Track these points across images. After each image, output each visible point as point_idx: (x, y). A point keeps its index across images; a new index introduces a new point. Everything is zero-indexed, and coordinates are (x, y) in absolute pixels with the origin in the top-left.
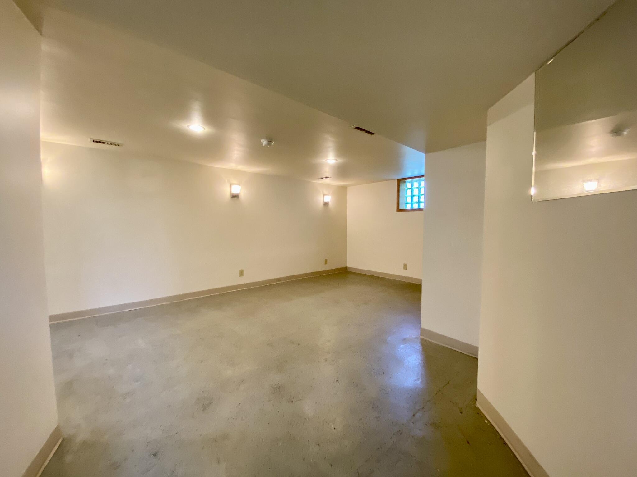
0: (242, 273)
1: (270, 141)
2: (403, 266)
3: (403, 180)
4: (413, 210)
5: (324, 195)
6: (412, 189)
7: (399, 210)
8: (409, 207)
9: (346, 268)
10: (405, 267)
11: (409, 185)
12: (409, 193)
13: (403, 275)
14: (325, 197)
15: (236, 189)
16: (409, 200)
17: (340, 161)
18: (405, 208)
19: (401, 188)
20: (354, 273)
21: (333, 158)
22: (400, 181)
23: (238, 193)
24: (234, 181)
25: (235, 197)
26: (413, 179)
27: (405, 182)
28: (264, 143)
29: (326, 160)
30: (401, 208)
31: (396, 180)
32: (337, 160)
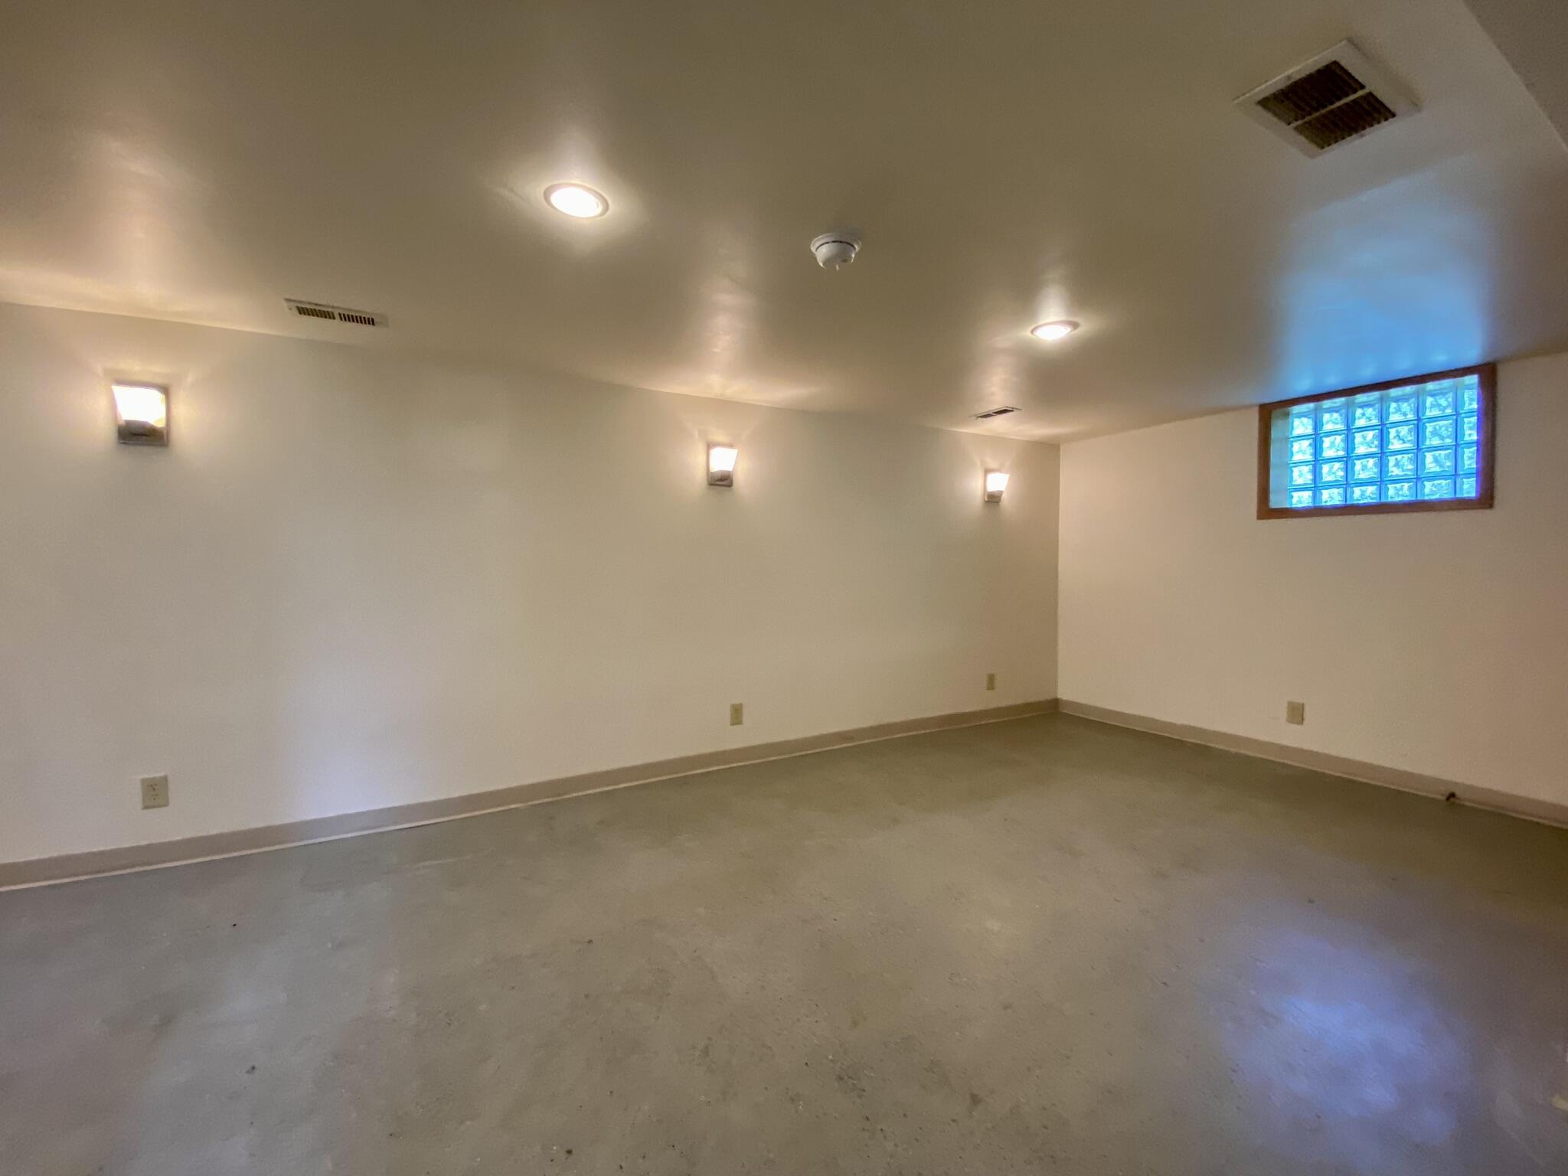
0: (737, 714)
1: (844, 243)
2: (1283, 713)
3: (1283, 407)
4: (1317, 511)
5: (987, 471)
6: (1316, 439)
7: (1266, 511)
8: (1302, 499)
9: (1055, 703)
10: (1296, 713)
11: (1301, 425)
12: (1301, 451)
13: (1285, 742)
14: (991, 477)
15: (723, 460)
16: (1302, 475)
17: (1089, 326)
18: (1288, 506)
19: (1275, 434)
20: (1088, 723)
21: (1063, 318)
22: (1271, 413)
23: (730, 469)
24: (720, 437)
25: (722, 482)
26: (1319, 403)
27: (1287, 415)
28: (822, 250)
29: (1032, 332)
30: (1275, 502)
31: (1257, 408)
32: (1075, 325)
